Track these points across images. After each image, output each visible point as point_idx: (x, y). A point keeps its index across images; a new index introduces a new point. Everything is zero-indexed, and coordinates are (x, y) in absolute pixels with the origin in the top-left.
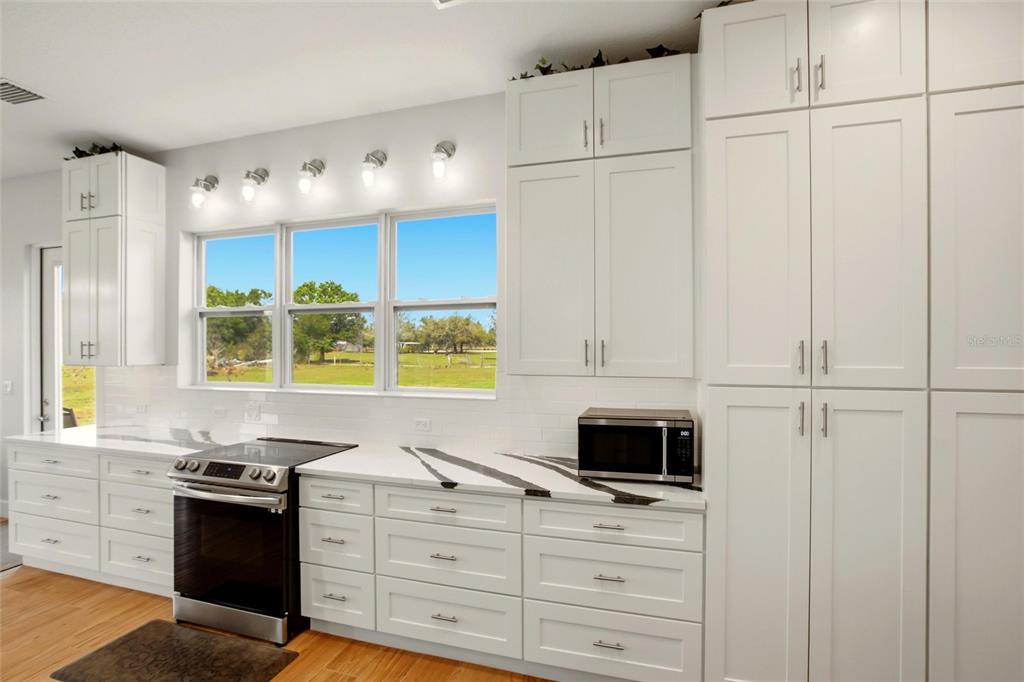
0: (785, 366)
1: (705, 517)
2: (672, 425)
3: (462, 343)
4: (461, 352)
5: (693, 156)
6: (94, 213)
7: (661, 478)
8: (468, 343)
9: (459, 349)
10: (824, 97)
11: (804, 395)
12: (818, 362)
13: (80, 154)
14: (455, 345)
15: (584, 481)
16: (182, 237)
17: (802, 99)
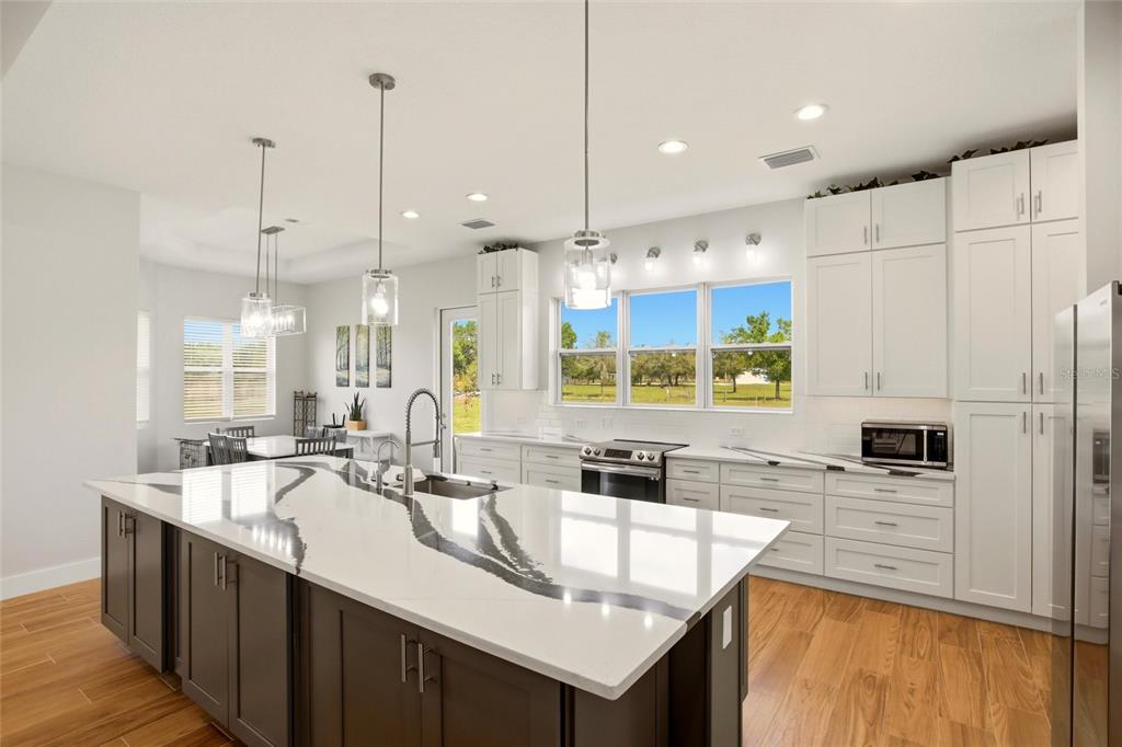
0: (1012, 389)
1: (954, 486)
2: (930, 428)
3: (678, 375)
4: (676, 385)
5: (947, 247)
6: (500, 289)
7: (923, 463)
8: (684, 374)
9: (674, 381)
10: (1041, 217)
11: (1027, 408)
12: (1036, 387)
13: (488, 250)
14: (669, 378)
15: (867, 464)
16: (550, 301)
17: (1025, 218)
